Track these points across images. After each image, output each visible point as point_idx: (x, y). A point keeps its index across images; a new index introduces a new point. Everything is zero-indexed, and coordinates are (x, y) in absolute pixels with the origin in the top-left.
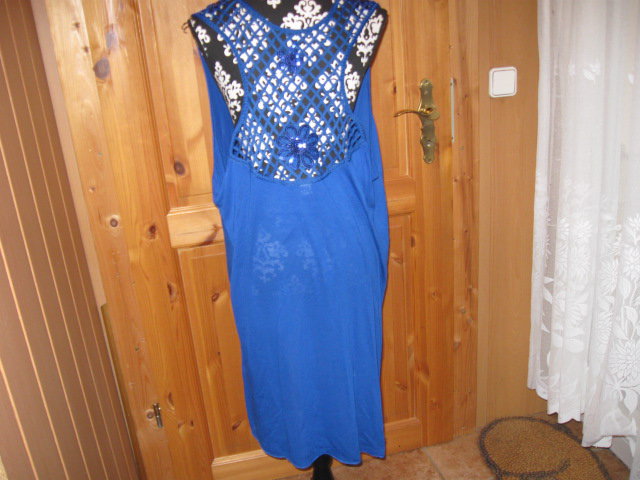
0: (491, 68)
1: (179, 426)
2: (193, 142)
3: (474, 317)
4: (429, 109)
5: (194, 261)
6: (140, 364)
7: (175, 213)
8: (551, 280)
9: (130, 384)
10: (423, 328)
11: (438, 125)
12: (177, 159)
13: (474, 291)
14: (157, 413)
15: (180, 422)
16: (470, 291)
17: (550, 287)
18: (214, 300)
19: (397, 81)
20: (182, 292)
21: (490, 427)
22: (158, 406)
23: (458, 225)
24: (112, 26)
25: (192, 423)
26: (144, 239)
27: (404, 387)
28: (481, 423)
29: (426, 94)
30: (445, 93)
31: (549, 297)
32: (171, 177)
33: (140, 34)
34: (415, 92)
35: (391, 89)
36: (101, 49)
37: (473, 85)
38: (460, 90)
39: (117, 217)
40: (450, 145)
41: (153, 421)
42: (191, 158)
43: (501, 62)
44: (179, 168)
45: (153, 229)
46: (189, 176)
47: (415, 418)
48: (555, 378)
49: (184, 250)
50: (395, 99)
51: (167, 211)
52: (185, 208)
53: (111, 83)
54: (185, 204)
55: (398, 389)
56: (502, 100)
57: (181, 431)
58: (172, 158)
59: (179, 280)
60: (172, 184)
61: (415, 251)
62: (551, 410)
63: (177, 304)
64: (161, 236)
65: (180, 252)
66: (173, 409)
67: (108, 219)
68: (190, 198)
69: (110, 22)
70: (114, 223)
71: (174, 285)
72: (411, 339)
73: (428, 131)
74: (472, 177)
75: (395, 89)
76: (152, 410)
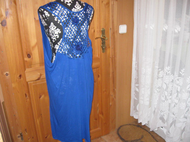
0: (120, 25)
1: (29, 139)
2: (33, 47)
3: (115, 97)
4: (104, 37)
5: (33, 86)
6: (15, 120)
7: (27, 70)
8: (138, 85)
9: (12, 127)
10: (102, 101)
11: (106, 42)
12: (28, 53)
13: (115, 89)
14: (21, 135)
15: (29, 138)
16: (114, 89)
17: (138, 87)
18: (40, 98)
19: (95, 28)
20: (29, 96)
21: (119, 128)
22: (22, 134)
23: (111, 71)
24: (8, 9)
25: (33, 138)
26: (18, 79)
27: (96, 119)
28: (117, 128)
29: (103, 32)
30: (108, 32)
31: (137, 90)
32: (26, 59)
33: (17, 12)
34: (100, 32)
35: (93, 31)
36: (4, 17)
37: (115, 30)
38: (112, 31)
39: (8, 72)
40: (110, 47)
41: (20, 138)
42: (33, 52)
43: (122, 23)
44: (29, 56)
45: (20, 76)
46: (32, 58)
47: (99, 128)
48: (141, 113)
49: (31, 82)
50: (94, 34)
51: (25, 70)
52: (31, 69)
53: (7, 28)
54: (31, 67)
55: (94, 120)
56: (123, 34)
57: (29, 140)
58: (27, 53)
59: (29, 92)
60: (27, 61)
61: (99, 79)
62: (139, 122)
63: (28, 100)
64: (23, 78)
65: (29, 83)
66: (27, 134)
67: (5, 73)
68: (32, 65)
69: (7, 8)
70: (7, 75)
71: (27, 94)
72: (98, 105)
73: (103, 43)
74: (115, 57)
75: (94, 31)
76: (20, 135)
